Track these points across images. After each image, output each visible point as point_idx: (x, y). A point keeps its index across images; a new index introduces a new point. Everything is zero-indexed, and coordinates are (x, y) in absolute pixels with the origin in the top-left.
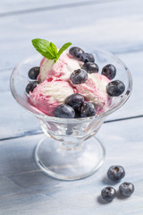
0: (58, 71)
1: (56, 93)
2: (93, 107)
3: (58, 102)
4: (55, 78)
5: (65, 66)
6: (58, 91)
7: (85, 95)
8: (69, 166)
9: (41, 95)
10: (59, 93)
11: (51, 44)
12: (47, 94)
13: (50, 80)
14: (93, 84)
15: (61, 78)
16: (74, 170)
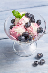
0: (21, 23)
1: (19, 31)
2: (31, 37)
3: (20, 34)
4: (19, 25)
5: (23, 21)
6: (20, 30)
7: (29, 32)
8: (24, 51)
9: (14, 32)
10: (20, 31)
11: (19, 13)
12: (16, 31)
13: (18, 25)
14: (32, 28)
15: (21, 25)
16: (26, 53)
